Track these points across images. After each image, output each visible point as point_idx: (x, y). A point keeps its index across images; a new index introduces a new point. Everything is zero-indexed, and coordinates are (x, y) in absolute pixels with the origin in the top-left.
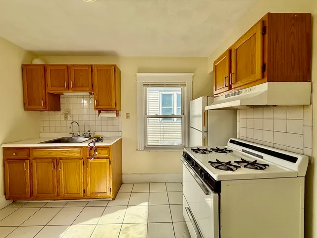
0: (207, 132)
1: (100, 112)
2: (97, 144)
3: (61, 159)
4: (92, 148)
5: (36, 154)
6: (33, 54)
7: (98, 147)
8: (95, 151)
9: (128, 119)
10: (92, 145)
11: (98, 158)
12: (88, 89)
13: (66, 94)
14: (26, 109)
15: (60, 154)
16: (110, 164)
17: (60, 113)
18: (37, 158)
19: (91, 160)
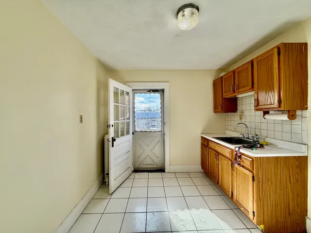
1: (267, 113)
2: (241, 151)
3: (220, 153)
5: (211, 144)
7: (243, 154)
8: (239, 157)
11: (243, 166)
14: (215, 112)
15: (219, 150)
16: (253, 180)
17: (237, 114)
18: (210, 148)
19: (236, 166)
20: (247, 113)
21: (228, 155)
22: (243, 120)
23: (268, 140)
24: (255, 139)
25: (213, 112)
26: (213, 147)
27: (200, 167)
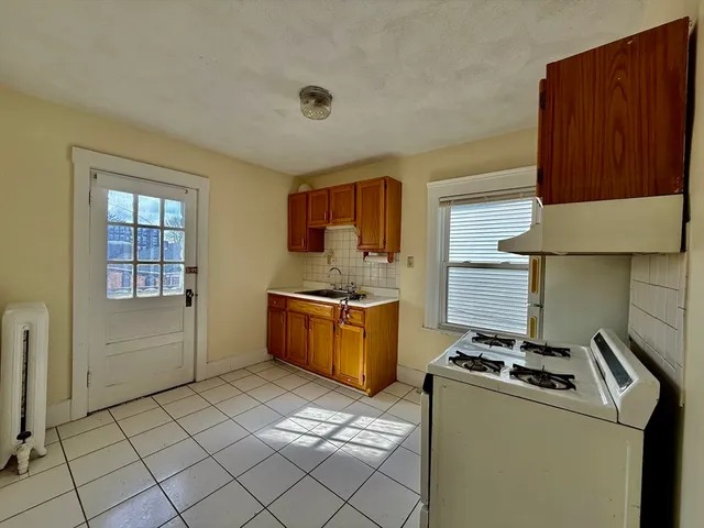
0: (541, 307)
1: (366, 254)
2: (350, 303)
3: (312, 316)
4: (343, 307)
5: (292, 305)
6: (300, 179)
7: (351, 307)
8: (347, 312)
9: (410, 269)
10: (344, 303)
11: (351, 324)
12: (349, 219)
13: (330, 228)
14: (290, 250)
15: (311, 310)
16: (364, 336)
17: (323, 254)
18: (291, 311)
19: (342, 325)
20: (338, 254)
21: (328, 314)
22: (333, 263)
23: (364, 289)
24: (350, 289)
25: (287, 250)
26: (298, 309)
27: (265, 351)
